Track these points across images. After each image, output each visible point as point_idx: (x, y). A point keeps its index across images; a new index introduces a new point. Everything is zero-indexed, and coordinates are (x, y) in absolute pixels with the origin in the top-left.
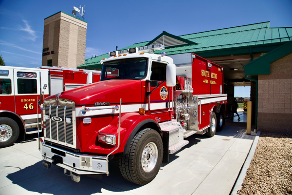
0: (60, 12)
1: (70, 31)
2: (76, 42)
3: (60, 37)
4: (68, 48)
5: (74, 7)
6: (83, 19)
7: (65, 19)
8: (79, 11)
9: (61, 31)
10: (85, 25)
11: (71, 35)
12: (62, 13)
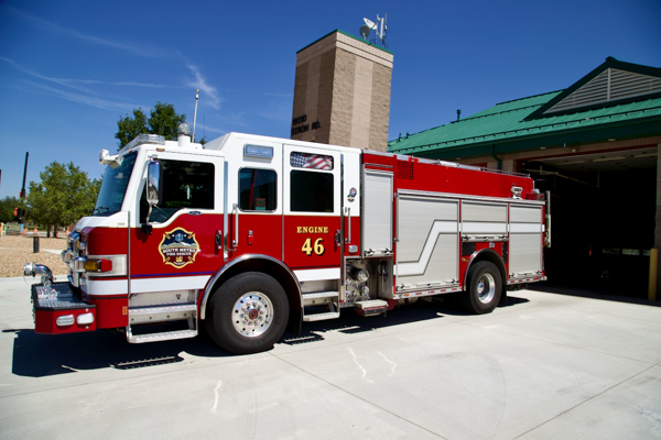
0: (336, 31)
1: (357, 76)
2: (370, 99)
3: (335, 90)
4: (350, 115)
5: (365, 20)
6: (383, 45)
7: (346, 48)
8: (375, 28)
9: (336, 76)
10: (387, 59)
11: (358, 85)
12: (338, 34)
